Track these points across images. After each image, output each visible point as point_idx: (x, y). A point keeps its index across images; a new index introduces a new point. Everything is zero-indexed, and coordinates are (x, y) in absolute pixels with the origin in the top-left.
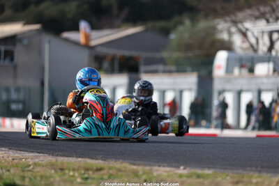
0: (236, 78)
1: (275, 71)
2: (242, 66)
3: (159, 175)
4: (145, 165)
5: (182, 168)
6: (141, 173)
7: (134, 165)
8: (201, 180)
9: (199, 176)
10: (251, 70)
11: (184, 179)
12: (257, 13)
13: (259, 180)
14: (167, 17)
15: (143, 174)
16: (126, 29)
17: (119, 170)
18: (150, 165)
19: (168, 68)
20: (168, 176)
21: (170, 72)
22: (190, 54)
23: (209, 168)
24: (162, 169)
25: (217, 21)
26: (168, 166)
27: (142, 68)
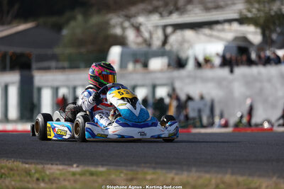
0: (131, 73)
1: (169, 65)
2: (136, 61)
3: (52, 174)
4: (38, 164)
5: (75, 165)
6: (33, 171)
7: (27, 163)
8: (94, 178)
9: (92, 174)
10: (146, 65)
11: (78, 177)
12: (150, 7)
13: (154, 176)
14: (60, 13)
15: (35, 173)
16: (18, 26)
17: (12, 169)
18: (42, 164)
19: (61, 64)
20: (61, 174)
21: (63, 68)
22: (83, 50)
23: (103, 165)
24: (55, 167)
25: (110, 16)
26: (61, 164)
27: (34, 65)
